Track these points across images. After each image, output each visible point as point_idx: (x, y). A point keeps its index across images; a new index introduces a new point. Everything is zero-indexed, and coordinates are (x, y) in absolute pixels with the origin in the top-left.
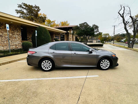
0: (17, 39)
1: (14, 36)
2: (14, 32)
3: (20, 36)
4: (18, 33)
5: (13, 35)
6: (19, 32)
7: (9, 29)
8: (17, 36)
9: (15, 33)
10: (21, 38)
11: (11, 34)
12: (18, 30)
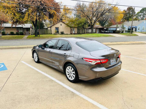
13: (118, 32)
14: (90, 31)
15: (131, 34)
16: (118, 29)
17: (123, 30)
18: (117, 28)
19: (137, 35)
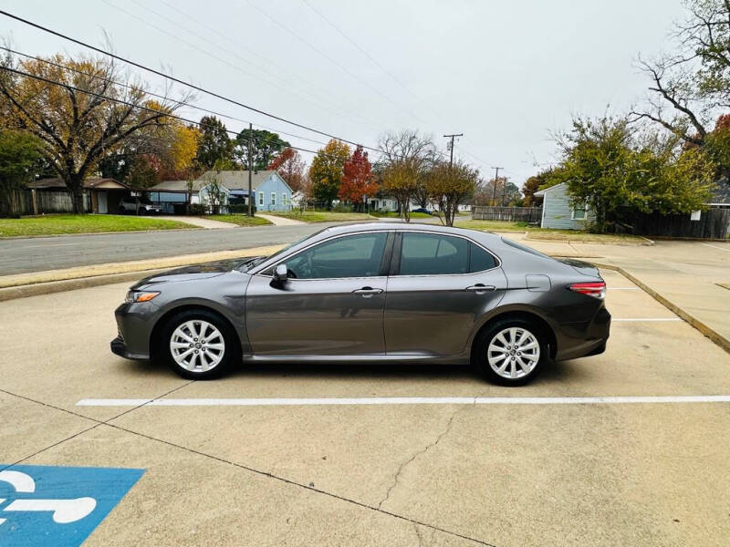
13: (199, 211)
14: (63, 201)
15: (251, 218)
16: (195, 200)
17: (217, 202)
18: (191, 193)
19: (271, 223)
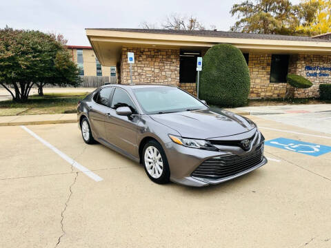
0: (170, 80)
1: (164, 73)
2: (164, 66)
3: (176, 72)
4: (171, 68)
5: (161, 70)
6: (175, 64)
7: (133, 62)
8: (170, 73)
9: (166, 67)
10: (178, 78)
11: (157, 71)
12: (174, 60)
